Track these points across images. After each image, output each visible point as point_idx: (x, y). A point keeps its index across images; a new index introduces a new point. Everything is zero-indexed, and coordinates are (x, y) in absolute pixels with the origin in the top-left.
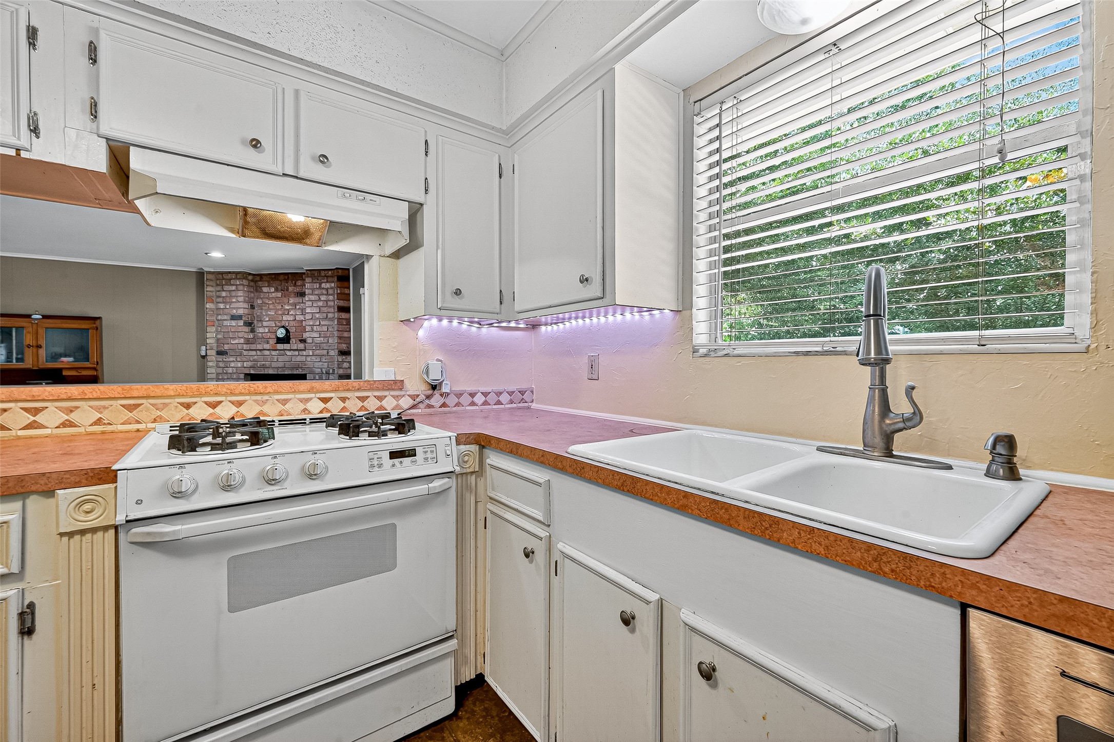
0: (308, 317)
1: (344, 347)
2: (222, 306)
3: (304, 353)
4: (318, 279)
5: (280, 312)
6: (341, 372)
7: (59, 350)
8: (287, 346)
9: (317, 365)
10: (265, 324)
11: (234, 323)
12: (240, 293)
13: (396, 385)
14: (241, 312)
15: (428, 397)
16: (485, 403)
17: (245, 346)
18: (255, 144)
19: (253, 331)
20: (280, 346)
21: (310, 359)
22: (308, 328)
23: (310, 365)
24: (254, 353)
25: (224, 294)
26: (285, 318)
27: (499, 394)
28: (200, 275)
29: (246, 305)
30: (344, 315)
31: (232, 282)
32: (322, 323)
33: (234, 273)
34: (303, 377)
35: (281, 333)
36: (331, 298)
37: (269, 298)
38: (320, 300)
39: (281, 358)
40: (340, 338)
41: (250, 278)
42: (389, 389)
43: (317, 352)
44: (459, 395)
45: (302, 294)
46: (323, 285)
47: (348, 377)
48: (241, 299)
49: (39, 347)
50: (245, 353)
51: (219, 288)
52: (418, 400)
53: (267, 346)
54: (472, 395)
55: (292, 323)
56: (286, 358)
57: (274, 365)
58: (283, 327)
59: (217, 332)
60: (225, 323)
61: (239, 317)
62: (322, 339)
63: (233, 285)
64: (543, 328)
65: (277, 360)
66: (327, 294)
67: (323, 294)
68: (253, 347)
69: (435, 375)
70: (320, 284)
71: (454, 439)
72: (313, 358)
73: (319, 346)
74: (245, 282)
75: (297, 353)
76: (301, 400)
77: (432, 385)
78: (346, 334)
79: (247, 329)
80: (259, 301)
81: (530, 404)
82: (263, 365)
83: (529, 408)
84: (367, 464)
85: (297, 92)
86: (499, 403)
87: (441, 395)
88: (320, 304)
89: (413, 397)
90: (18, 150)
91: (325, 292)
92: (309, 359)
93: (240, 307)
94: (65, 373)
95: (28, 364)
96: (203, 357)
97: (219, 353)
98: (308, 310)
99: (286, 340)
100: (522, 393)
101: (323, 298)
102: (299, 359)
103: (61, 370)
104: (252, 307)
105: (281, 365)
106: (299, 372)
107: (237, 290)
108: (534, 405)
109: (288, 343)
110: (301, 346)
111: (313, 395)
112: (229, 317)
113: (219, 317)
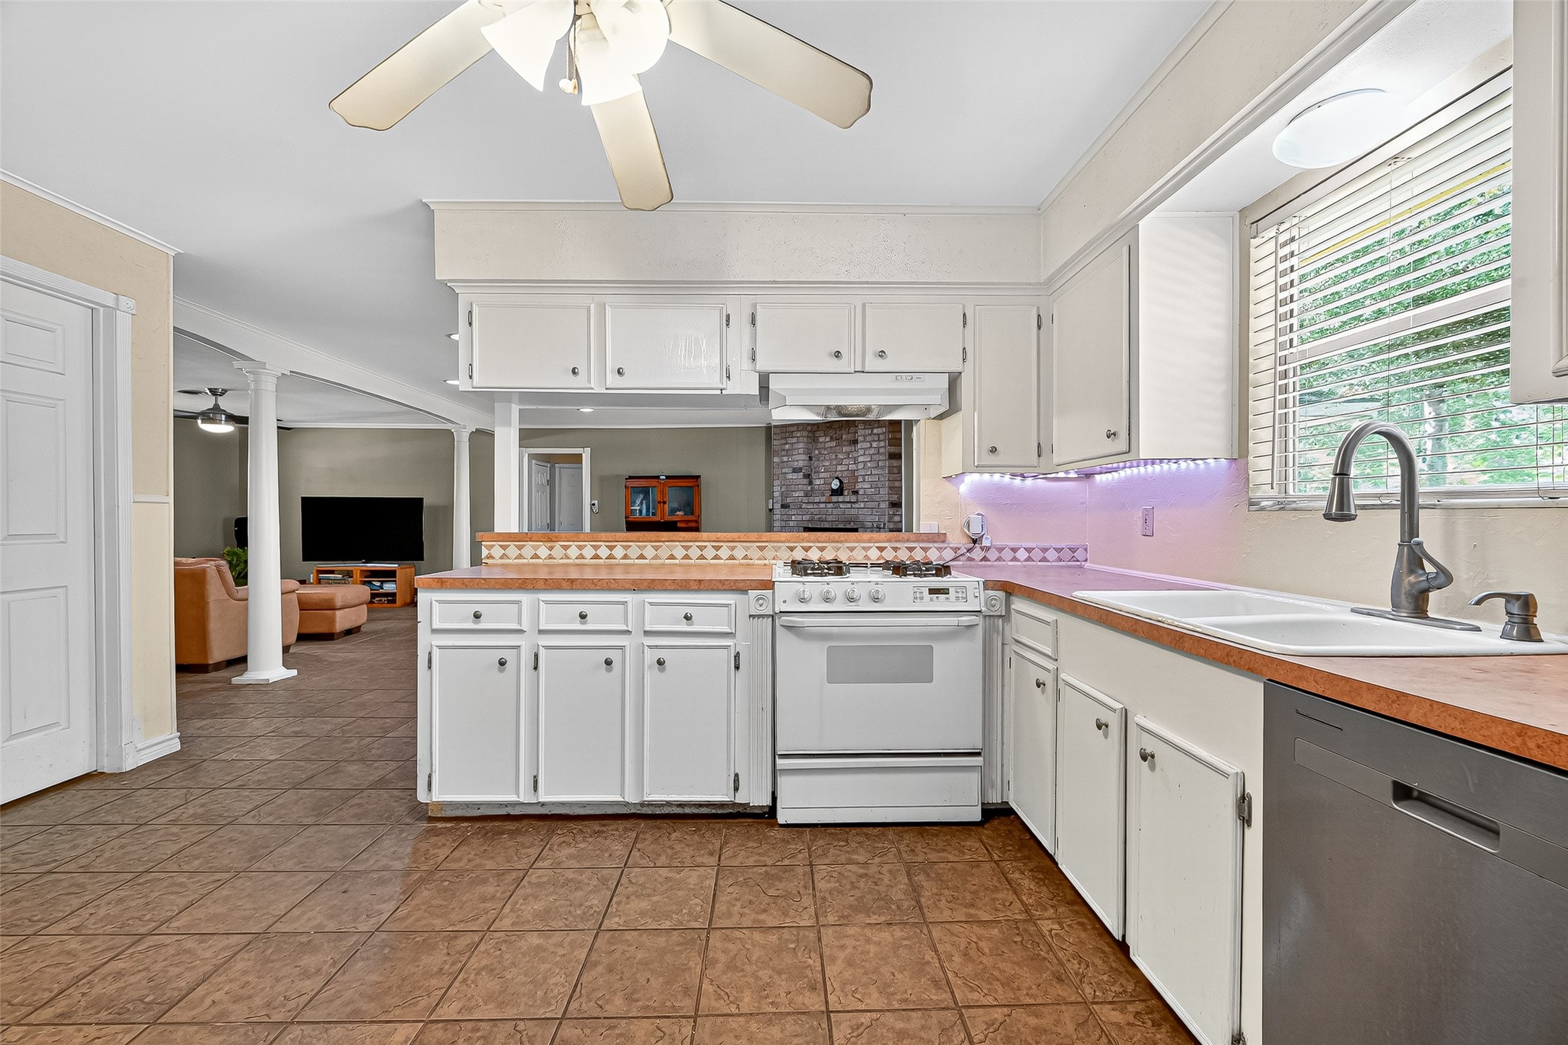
0: (861, 466)
1: (895, 498)
2: (785, 459)
3: (857, 506)
5: (835, 463)
6: (892, 526)
7: (675, 505)
8: (841, 499)
9: (868, 519)
10: (822, 475)
11: (795, 476)
12: (801, 445)
13: (939, 538)
14: (801, 464)
15: (969, 550)
16: (1029, 559)
17: (805, 500)
18: (838, 355)
19: (811, 483)
20: (834, 499)
21: (862, 512)
22: (860, 479)
23: (861, 518)
24: (812, 506)
25: (787, 447)
26: (839, 468)
27: (1045, 550)
28: (769, 429)
29: (803, 457)
30: (895, 463)
31: (794, 434)
32: (874, 472)
33: (795, 425)
34: (855, 530)
35: (835, 484)
36: (882, 444)
37: (825, 449)
39: (835, 511)
40: (890, 488)
41: (809, 428)
42: (933, 542)
43: (869, 505)
44: (1000, 550)
45: (855, 442)
46: (875, 431)
47: (900, 530)
48: (801, 451)
49: (665, 503)
50: (804, 506)
51: (784, 441)
52: (960, 552)
53: (823, 499)
54: (1014, 550)
55: (845, 474)
56: (840, 511)
57: (829, 517)
58: (837, 478)
59: (781, 486)
60: (790, 476)
61: (800, 470)
62: (873, 490)
63: (795, 437)
64: (1098, 477)
65: (833, 513)
66: (879, 440)
67: (875, 441)
68: (811, 499)
69: (976, 529)
70: (872, 429)
71: (981, 584)
72: (865, 511)
73: (870, 498)
74: (805, 433)
75: (849, 505)
76: (863, 548)
77: (973, 539)
78: (897, 484)
79: (806, 481)
80: (817, 452)
81: (1083, 563)
82: (820, 518)
83: (1081, 567)
84: (912, 596)
85: (864, 305)
86: (1044, 559)
87: (982, 549)
88: (872, 451)
89: (956, 550)
90: (721, 390)
91: (876, 438)
92: (860, 512)
93: (800, 460)
94: (679, 525)
95: (657, 518)
96: (770, 510)
97: (783, 506)
98: (861, 459)
99: (839, 492)
100: (1073, 550)
101: (875, 445)
102: (853, 512)
103: (676, 522)
104: (811, 458)
105: (835, 516)
106: (852, 525)
107: (798, 442)
108: (1087, 565)
109: (842, 494)
110: (853, 498)
111: (872, 545)
112: (790, 470)
113: (784, 471)
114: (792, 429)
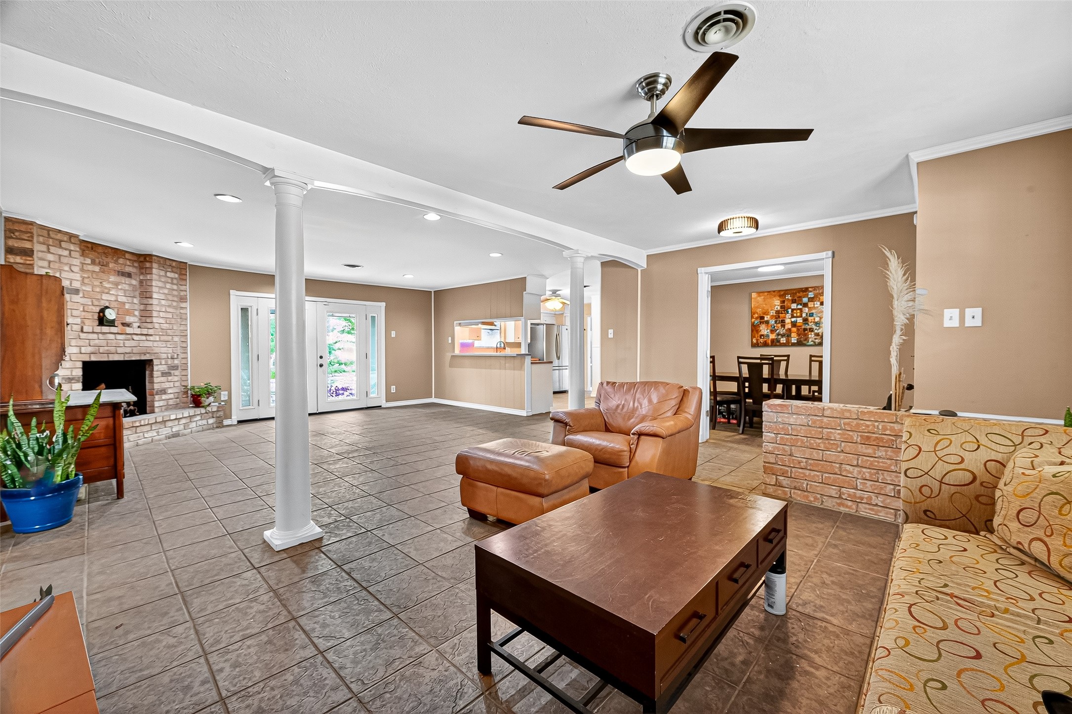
3: (151, 338)
4: (163, 267)
5: (98, 290)
12: (76, 262)
14: (77, 285)
17: (85, 328)
23: (156, 350)
24: (95, 336)
25: (50, 257)
26: (105, 297)
29: (80, 278)
32: (169, 310)
33: (66, 233)
35: (110, 314)
36: (175, 287)
37: (83, 271)
38: (165, 288)
39: (128, 343)
43: (163, 338)
46: (168, 274)
48: (76, 269)
51: (43, 248)
55: (113, 304)
56: (133, 343)
57: (120, 350)
61: (74, 291)
62: (168, 325)
63: (66, 249)
65: (124, 346)
66: (172, 283)
67: (168, 283)
70: (166, 272)
72: (160, 344)
73: (165, 332)
75: (144, 338)
82: (108, 350)
88: (166, 291)
91: (170, 281)
92: (156, 344)
93: (75, 279)
101: (168, 286)
102: (146, 344)
105: (128, 350)
106: (147, 357)
107: (71, 256)
114: (59, 236)
